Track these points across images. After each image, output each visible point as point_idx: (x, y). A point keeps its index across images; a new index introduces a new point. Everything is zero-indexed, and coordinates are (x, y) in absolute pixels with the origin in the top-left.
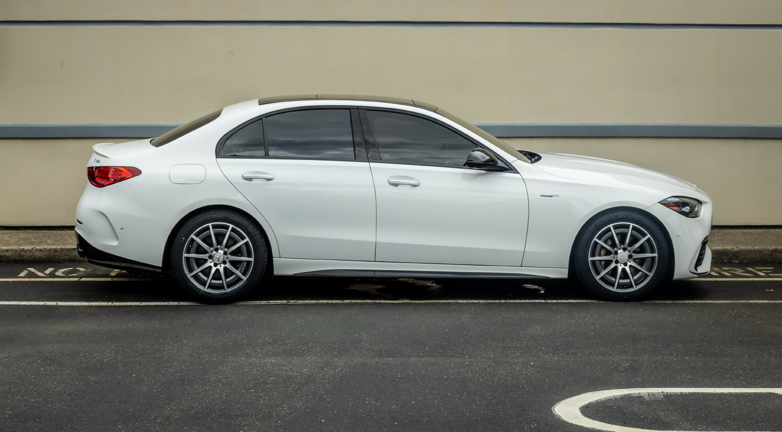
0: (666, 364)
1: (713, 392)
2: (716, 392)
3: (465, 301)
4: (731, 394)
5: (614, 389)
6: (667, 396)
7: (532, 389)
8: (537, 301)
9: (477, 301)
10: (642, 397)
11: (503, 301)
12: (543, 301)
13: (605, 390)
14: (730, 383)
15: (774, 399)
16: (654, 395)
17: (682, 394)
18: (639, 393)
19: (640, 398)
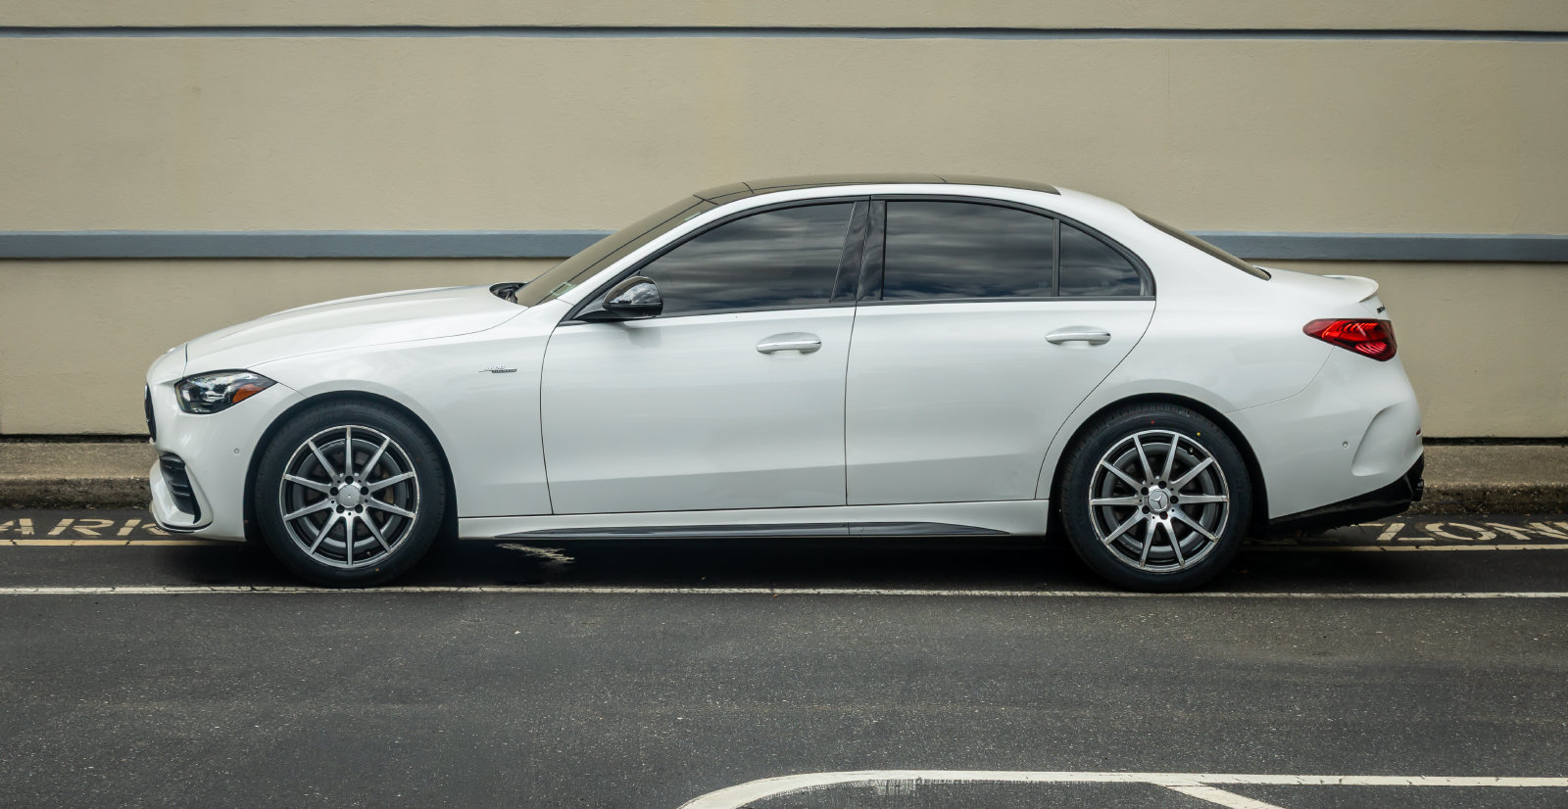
0: (954, 722)
1: (1023, 779)
2: (1029, 780)
3: (608, 590)
4: (1059, 785)
5: (822, 771)
6: (924, 788)
7: (653, 771)
8: (754, 590)
9: (633, 590)
10: (871, 788)
11: (685, 590)
12: (767, 591)
13: (802, 773)
14: (1068, 761)
15: (1145, 795)
16: (897, 785)
17: (959, 786)
18: (870, 781)
19: (867, 790)
